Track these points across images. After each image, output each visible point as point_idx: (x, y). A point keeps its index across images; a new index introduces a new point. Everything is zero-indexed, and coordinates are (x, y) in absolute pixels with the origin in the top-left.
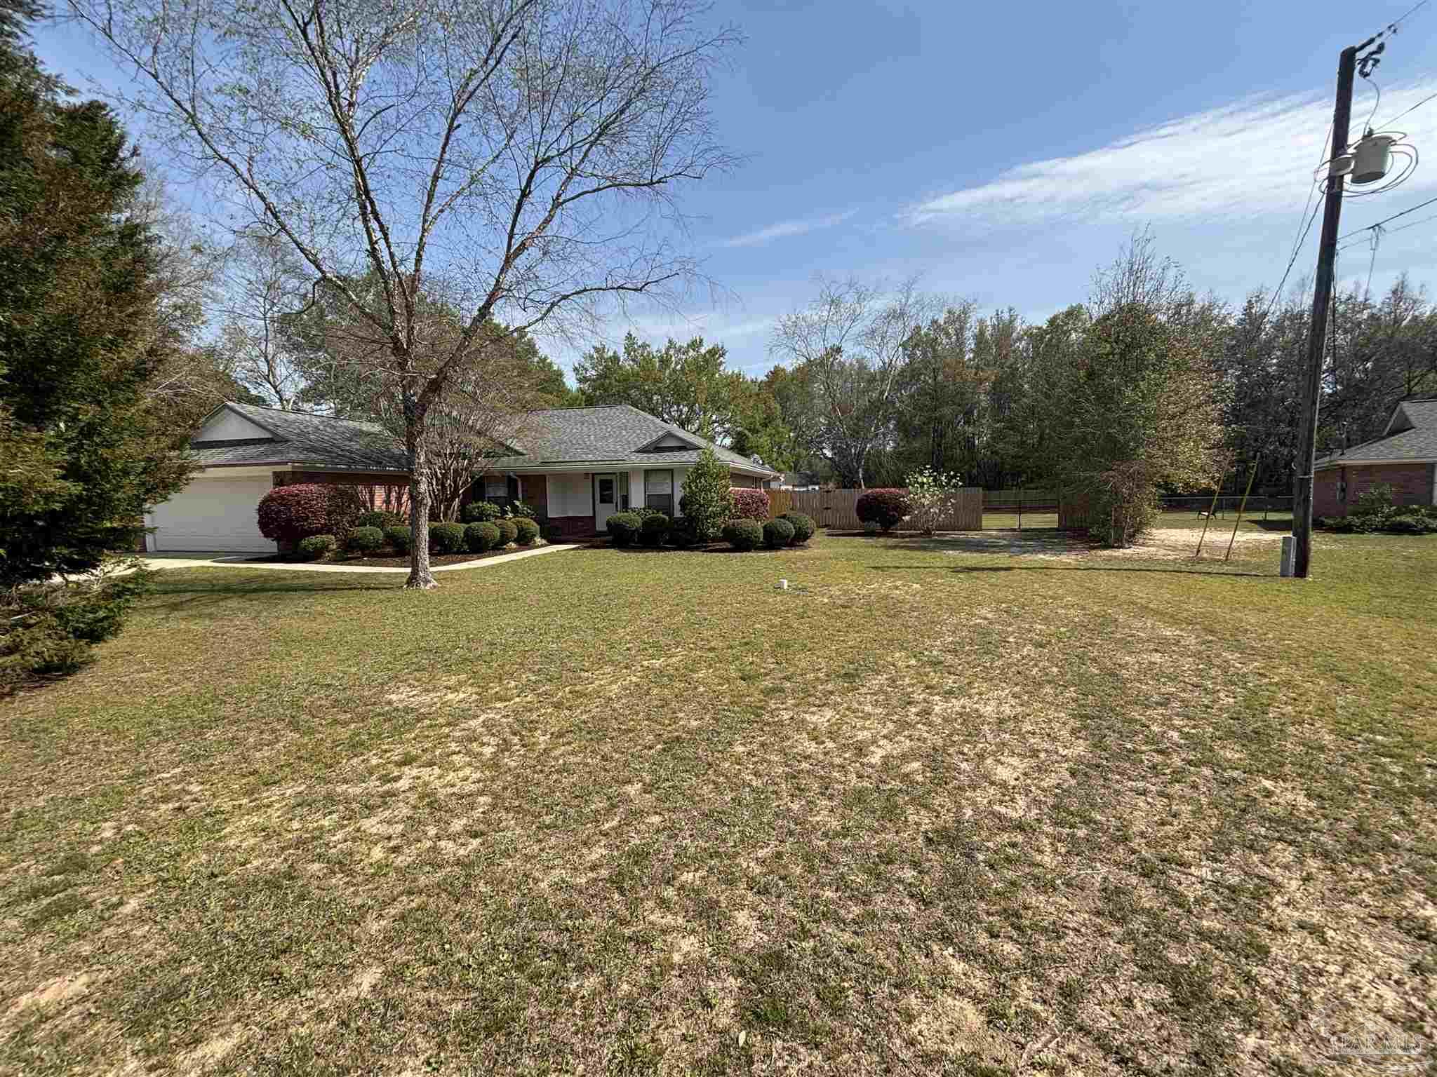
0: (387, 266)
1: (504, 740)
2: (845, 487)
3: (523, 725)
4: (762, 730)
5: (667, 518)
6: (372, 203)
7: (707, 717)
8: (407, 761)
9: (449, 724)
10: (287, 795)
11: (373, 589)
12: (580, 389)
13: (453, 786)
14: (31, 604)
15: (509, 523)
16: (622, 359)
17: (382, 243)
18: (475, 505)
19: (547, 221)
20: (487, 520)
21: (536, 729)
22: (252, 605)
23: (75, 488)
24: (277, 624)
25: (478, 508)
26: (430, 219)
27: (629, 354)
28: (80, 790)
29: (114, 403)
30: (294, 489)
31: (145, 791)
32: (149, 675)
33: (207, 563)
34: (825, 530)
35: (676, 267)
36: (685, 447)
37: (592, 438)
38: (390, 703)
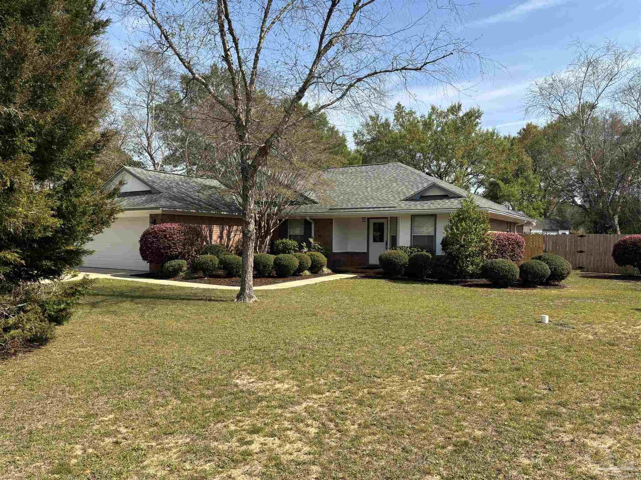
0: (235, 66)
1: (323, 424)
2: (596, 232)
3: (336, 415)
4: (545, 448)
5: (431, 256)
6: (229, 22)
7: (490, 429)
8: (255, 431)
9: (281, 407)
10: (179, 443)
11: (214, 300)
12: (357, 151)
13: (291, 454)
14: (28, 298)
15: (306, 256)
16: (392, 124)
17: (232, 52)
18: (280, 241)
19: (349, 22)
20: (289, 253)
21: (346, 419)
22: (138, 307)
23: (58, 223)
24: (155, 321)
25: (283, 243)
26: (265, 29)
27: (398, 120)
28: (60, 422)
29: (82, 168)
30: (163, 226)
31: (95, 428)
32: (86, 349)
33: (108, 276)
34: (578, 272)
35: (451, 48)
36: (447, 195)
37: (369, 189)
38: (236, 385)
